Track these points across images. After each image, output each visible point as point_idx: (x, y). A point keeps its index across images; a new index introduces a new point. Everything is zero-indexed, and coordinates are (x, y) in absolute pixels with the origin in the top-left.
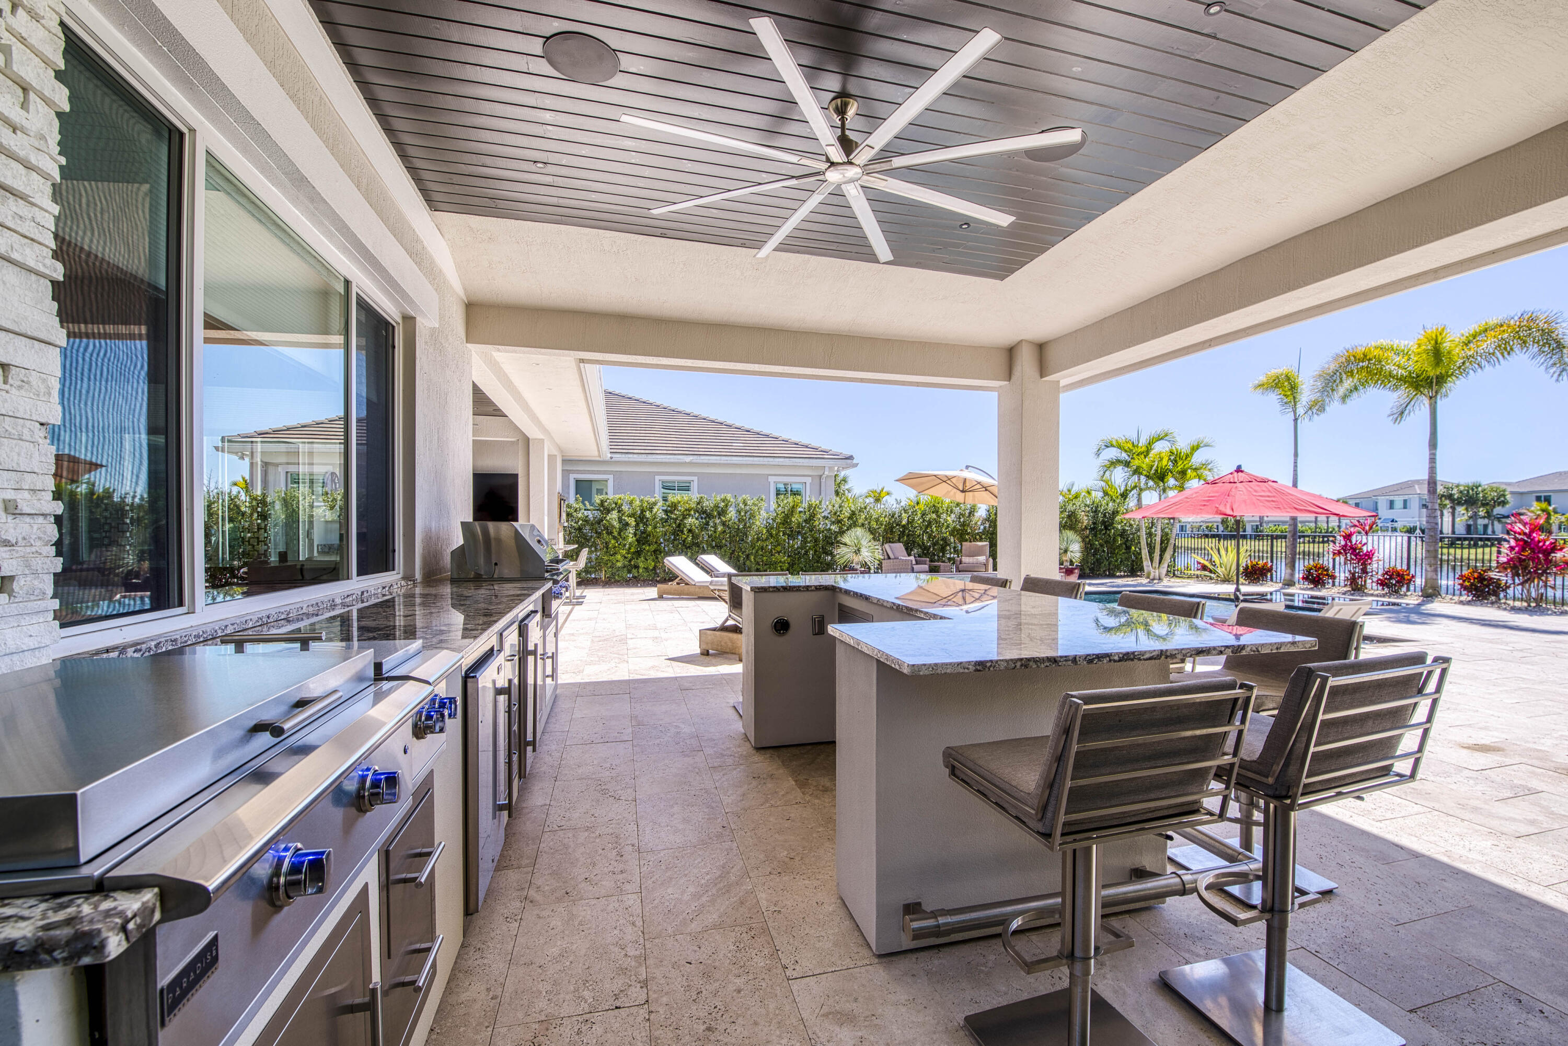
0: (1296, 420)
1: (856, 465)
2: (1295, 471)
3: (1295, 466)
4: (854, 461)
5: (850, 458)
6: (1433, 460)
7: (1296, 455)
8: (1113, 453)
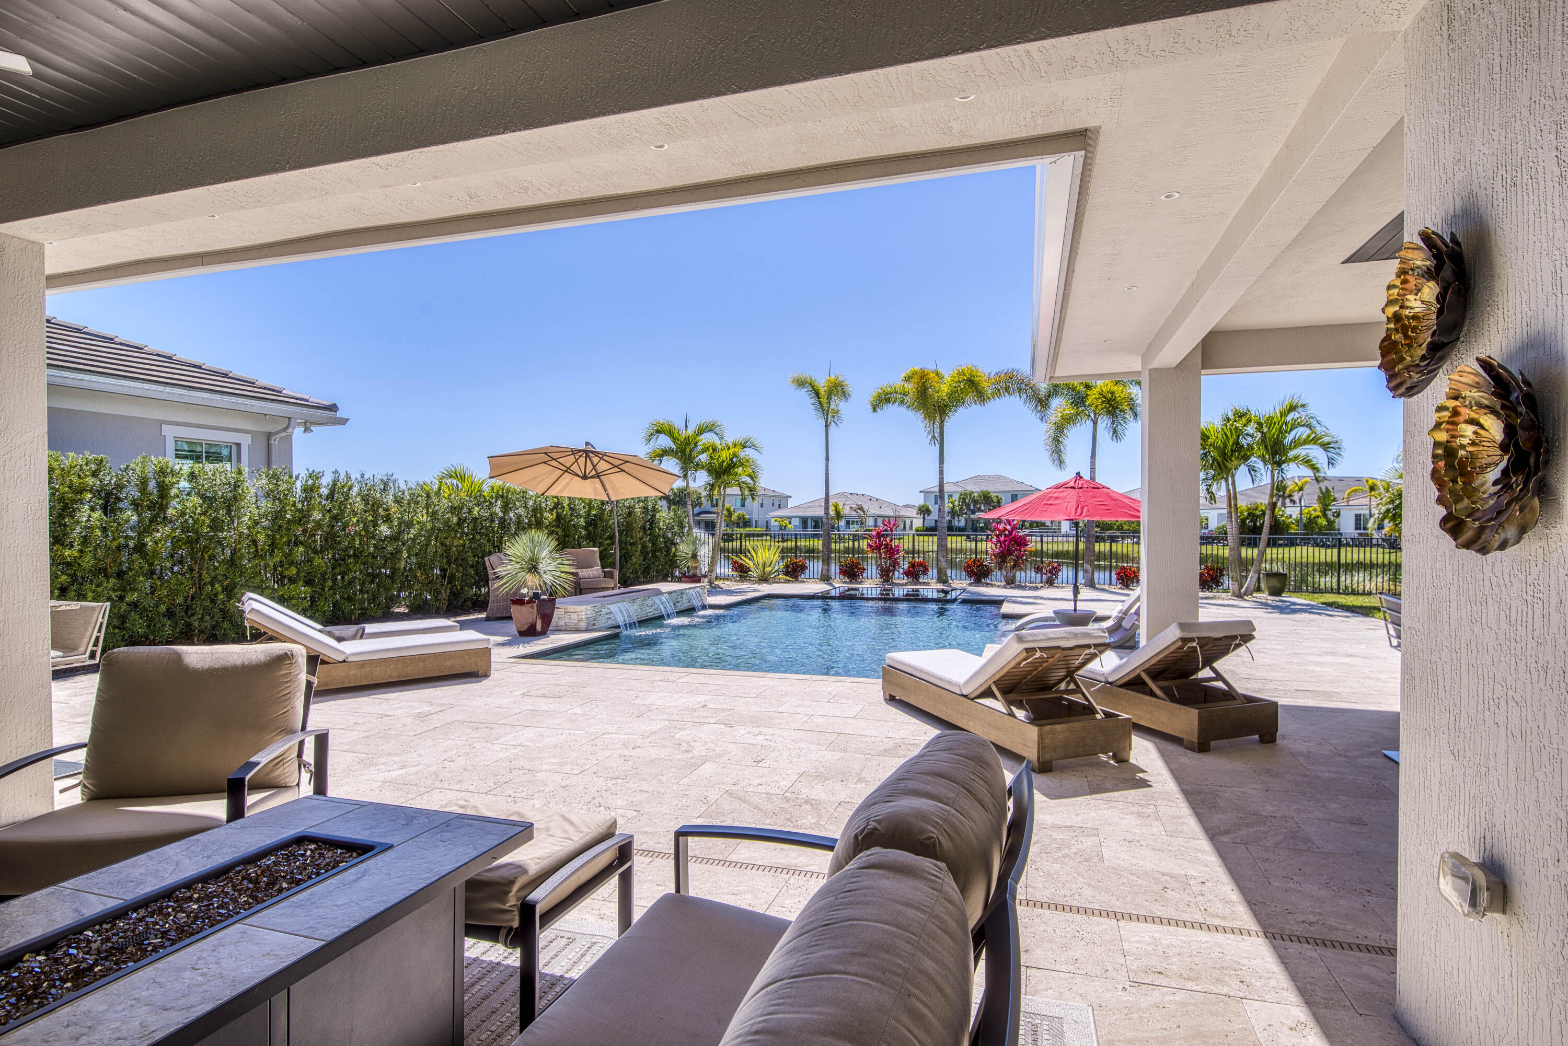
0: (827, 426)
1: (344, 421)
2: (827, 474)
3: (827, 470)
4: (339, 414)
5: (333, 408)
6: (941, 472)
7: (827, 459)
8: (665, 441)
